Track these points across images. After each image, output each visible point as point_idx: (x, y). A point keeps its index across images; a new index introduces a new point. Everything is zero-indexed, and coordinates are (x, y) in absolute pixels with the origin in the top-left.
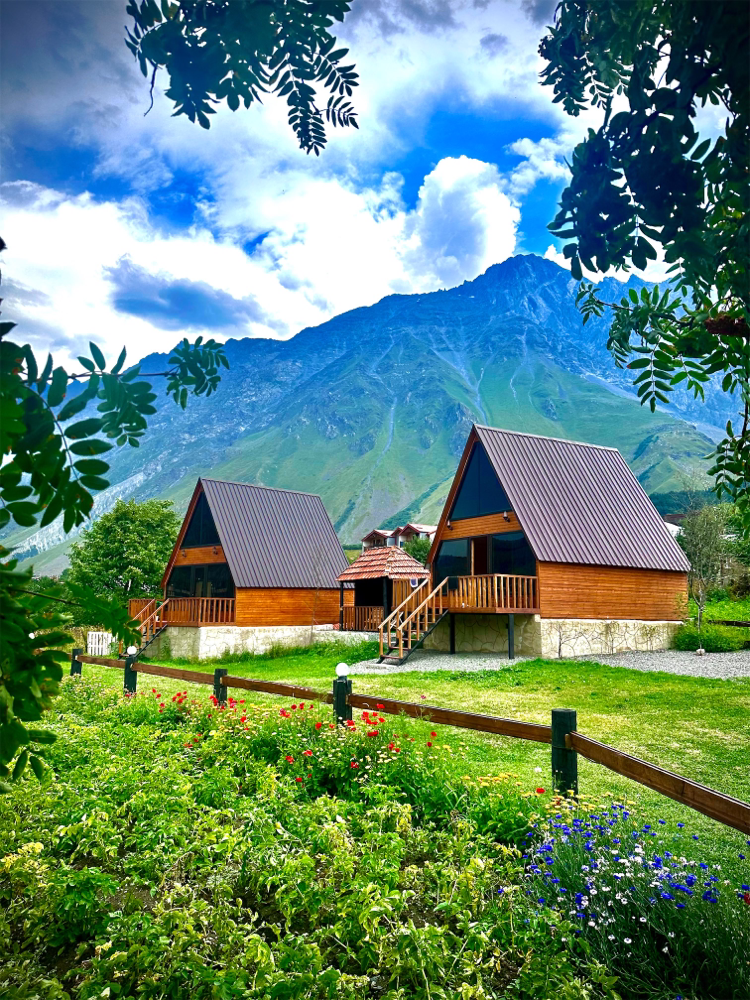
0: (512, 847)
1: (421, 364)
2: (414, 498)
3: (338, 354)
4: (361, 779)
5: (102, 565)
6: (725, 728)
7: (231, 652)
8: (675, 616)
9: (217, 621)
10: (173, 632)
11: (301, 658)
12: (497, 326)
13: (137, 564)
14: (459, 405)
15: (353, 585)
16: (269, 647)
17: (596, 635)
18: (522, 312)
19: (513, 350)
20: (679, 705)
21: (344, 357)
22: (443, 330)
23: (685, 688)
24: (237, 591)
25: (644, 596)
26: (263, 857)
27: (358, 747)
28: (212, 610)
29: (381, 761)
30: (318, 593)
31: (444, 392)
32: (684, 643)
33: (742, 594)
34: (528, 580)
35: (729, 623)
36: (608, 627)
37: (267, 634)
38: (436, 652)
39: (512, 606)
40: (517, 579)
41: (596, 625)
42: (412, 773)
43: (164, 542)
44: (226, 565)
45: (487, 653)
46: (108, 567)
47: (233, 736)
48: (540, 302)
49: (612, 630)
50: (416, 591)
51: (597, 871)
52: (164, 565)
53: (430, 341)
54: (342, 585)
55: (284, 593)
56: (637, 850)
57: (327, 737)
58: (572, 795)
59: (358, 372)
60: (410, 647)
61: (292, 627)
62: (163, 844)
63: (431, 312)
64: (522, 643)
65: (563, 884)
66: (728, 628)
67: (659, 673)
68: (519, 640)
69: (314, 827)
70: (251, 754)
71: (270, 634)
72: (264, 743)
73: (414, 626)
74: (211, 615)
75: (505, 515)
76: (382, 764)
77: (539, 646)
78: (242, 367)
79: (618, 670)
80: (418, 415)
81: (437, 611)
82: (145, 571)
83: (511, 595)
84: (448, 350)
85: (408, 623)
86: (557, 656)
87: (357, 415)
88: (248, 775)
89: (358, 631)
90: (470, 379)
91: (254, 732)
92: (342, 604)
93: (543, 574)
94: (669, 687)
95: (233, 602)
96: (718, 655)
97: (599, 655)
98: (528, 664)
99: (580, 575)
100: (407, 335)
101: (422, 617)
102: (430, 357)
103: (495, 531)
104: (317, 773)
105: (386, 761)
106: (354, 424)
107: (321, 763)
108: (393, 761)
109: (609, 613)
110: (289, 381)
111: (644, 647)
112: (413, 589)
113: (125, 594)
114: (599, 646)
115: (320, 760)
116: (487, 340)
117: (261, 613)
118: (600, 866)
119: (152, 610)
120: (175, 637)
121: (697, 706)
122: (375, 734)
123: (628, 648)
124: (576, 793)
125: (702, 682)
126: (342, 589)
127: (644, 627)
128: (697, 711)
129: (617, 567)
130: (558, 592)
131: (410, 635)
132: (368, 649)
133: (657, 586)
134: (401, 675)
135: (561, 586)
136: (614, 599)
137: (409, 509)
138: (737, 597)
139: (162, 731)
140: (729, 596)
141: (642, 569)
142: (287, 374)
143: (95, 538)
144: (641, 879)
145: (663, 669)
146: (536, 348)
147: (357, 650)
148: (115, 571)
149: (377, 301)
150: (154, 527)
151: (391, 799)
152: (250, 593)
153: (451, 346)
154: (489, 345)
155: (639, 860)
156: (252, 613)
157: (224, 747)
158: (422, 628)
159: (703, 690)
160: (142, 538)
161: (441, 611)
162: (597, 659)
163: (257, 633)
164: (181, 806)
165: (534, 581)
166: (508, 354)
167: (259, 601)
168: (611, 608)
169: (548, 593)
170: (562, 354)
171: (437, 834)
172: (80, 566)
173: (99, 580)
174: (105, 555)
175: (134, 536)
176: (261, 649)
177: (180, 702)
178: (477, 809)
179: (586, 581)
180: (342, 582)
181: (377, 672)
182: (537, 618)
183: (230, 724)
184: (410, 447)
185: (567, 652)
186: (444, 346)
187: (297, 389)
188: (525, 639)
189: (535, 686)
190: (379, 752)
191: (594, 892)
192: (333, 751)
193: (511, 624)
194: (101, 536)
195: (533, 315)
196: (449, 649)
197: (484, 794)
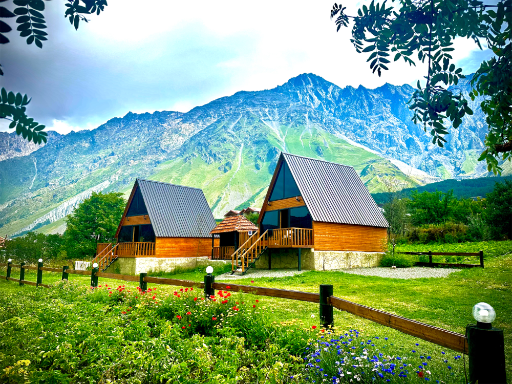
0: (298, 356)
1: (255, 127)
2: (252, 195)
3: (213, 120)
4: (218, 326)
5: (84, 226)
6: (407, 301)
7: (153, 271)
8: (381, 250)
9: (145, 254)
10: (122, 260)
11: (190, 273)
12: (294, 109)
13: (102, 225)
14: (275, 148)
15: (219, 236)
16: (173, 268)
17: (342, 259)
18: (306, 102)
19: (301, 121)
20: (384, 291)
21: (216, 122)
22: (267, 110)
23: (387, 283)
24: (156, 239)
25: (365, 240)
26: (160, 364)
27: (216, 310)
28: (142, 249)
29: (229, 315)
30: (200, 240)
31: (267, 142)
32: (386, 263)
33: (413, 240)
34: (308, 231)
35: (407, 253)
36: (348, 255)
37: (173, 261)
38: (261, 269)
39: (300, 244)
40: (303, 230)
41: (342, 254)
42: (246, 321)
43: (118, 214)
44: (151, 225)
45: (287, 269)
46: (87, 228)
47: (149, 307)
48: (315, 97)
49: (350, 256)
50: (251, 237)
51: (344, 365)
52: (117, 227)
53: (260, 115)
54: (213, 236)
55: (182, 240)
56: (364, 353)
57: (200, 305)
58: (330, 327)
59: (223, 130)
60: (248, 266)
61: (186, 258)
62: (102, 360)
63: (260, 100)
64: (305, 263)
65: (325, 372)
66: (407, 256)
67: (374, 276)
68: (303, 262)
69: (190, 350)
70: (158, 315)
71: (174, 262)
72: (166, 309)
73: (250, 255)
74: (142, 252)
75: (297, 198)
76: (230, 317)
77: (313, 264)
78: (162, 126)
79: (353, 275)
80: (254, 153)
81: (262, 247)
82: (107, 230)
83: (300, 238)
84: (269, 120)
85: (247, 253)
86: (322, 269)
87: (222, 152)
88: (156, 326)
89: (221, 259)
90: (280, 135)
91: (160, 304)
92: (213, 246)
93: (316, 228)
94: (378, 283)
95: (154, 244)
96: (402, 269)
97: (343, 269)
98: (308, 273)
99: (334, 228)
100: (248, 112)
101: (254, 250)
102: (260, 124)
103: (292, 207)
104: (194, 324)
105: (231, 316)
106: (221, 157)
107: (196, 318)
108: (235, 315)
109: (348, 248)
110: (187, 134)
111: (366, 265)
112: (250, 236)
113: (96, 242)
114: (343, 264)
115: (196, 317)
116: (288, 116)
117: (169, 251)
118: (345, 362)
119: (110, 249)
120: (122, 264)
121: (393, 292)
122: (226, 302)
123: (358, 266)
124: (332, 326)
125: (395, 280)
126: (213, 238)
127: (366, 255)
128: (393, 294)
129: (352, 225)
130: (323, 237)
131: (248, 260)
132: (226, 268)
133: (373, 234)
134: (243, 280)
135: (324, 234)
136: (351, 241)
137: (249, 201)
138: (410, 242)
139: (110, 306)
140: (407, 242)
141: (365, 226)
142: (186, 130)
143: (80, 212)
144: (368, 368)
145: (375, 275)
146: (313, 120)
147: (220, 269)
148: (90, 230)
149: (233, 94)
150: (112, 207)
151: (233, 334)
152: (163, 240)
153: (271, 118)
154: (290, 118)
155: (365, 357)
156: (165, 250)
157: (144, 313)
158: (254, 256)
159: (395, 284)
160: (106, 212)
161: (264, 248)
162: (343, 271)
163: (167, 261)
164: (116, 342)
165: (311, 231)
166: (300, 123)
167: (168, 244)
168: (349, 245)
169: (318, 237)
170: (325, 124)
171: (258, 352)
172: (72, 227)
173: (82, 234)
174: (86, 221)
175: (101, 211)
176: (169, 270)
177: (121, 290)
178: (280, 339)
179: (337, 231)
180: (213, 234)
181: (230, 279)
182: (313, 250)
183: (147, 300)
184: (250, 169)
185: (327, 268)
186: (267, 118)
187: (191, 138)
188: (306, 261)
189: (311, 284)
190: (228, 311)
191: (342, 375)
192: (203, 312)
193: (300, 253)
194: (84, 211)
195: (312, 104)
196: (268, 267)
197: (283, 331)
